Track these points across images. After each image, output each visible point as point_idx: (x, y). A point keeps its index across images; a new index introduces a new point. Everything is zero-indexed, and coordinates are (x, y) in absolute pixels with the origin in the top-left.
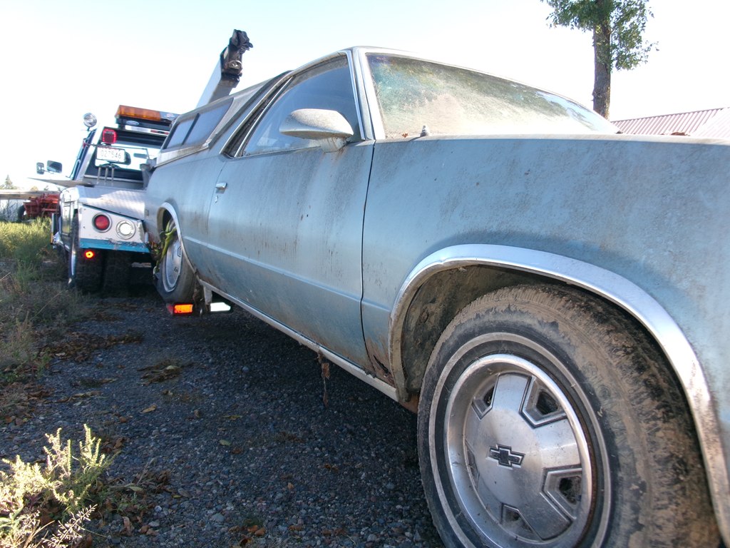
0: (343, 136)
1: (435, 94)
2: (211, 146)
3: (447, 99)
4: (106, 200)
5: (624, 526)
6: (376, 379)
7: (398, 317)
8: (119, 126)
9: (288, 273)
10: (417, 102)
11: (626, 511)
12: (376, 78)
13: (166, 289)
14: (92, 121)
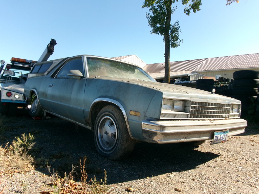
0: (81, 76)
1: (101, 67)
2: (47, 74)
3: (103, 68)
4: (10, 87)
5: (120, 138)
6: (87, 126)
7: (90, 112)
8: (12, 64)
9: (68, 105)
10: (97, 69)
11: (120, 136)
12: (88, 63)
13: (32, 113)
14: (3, 62)
